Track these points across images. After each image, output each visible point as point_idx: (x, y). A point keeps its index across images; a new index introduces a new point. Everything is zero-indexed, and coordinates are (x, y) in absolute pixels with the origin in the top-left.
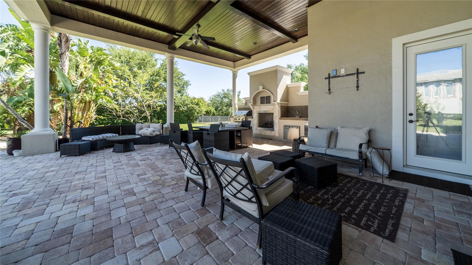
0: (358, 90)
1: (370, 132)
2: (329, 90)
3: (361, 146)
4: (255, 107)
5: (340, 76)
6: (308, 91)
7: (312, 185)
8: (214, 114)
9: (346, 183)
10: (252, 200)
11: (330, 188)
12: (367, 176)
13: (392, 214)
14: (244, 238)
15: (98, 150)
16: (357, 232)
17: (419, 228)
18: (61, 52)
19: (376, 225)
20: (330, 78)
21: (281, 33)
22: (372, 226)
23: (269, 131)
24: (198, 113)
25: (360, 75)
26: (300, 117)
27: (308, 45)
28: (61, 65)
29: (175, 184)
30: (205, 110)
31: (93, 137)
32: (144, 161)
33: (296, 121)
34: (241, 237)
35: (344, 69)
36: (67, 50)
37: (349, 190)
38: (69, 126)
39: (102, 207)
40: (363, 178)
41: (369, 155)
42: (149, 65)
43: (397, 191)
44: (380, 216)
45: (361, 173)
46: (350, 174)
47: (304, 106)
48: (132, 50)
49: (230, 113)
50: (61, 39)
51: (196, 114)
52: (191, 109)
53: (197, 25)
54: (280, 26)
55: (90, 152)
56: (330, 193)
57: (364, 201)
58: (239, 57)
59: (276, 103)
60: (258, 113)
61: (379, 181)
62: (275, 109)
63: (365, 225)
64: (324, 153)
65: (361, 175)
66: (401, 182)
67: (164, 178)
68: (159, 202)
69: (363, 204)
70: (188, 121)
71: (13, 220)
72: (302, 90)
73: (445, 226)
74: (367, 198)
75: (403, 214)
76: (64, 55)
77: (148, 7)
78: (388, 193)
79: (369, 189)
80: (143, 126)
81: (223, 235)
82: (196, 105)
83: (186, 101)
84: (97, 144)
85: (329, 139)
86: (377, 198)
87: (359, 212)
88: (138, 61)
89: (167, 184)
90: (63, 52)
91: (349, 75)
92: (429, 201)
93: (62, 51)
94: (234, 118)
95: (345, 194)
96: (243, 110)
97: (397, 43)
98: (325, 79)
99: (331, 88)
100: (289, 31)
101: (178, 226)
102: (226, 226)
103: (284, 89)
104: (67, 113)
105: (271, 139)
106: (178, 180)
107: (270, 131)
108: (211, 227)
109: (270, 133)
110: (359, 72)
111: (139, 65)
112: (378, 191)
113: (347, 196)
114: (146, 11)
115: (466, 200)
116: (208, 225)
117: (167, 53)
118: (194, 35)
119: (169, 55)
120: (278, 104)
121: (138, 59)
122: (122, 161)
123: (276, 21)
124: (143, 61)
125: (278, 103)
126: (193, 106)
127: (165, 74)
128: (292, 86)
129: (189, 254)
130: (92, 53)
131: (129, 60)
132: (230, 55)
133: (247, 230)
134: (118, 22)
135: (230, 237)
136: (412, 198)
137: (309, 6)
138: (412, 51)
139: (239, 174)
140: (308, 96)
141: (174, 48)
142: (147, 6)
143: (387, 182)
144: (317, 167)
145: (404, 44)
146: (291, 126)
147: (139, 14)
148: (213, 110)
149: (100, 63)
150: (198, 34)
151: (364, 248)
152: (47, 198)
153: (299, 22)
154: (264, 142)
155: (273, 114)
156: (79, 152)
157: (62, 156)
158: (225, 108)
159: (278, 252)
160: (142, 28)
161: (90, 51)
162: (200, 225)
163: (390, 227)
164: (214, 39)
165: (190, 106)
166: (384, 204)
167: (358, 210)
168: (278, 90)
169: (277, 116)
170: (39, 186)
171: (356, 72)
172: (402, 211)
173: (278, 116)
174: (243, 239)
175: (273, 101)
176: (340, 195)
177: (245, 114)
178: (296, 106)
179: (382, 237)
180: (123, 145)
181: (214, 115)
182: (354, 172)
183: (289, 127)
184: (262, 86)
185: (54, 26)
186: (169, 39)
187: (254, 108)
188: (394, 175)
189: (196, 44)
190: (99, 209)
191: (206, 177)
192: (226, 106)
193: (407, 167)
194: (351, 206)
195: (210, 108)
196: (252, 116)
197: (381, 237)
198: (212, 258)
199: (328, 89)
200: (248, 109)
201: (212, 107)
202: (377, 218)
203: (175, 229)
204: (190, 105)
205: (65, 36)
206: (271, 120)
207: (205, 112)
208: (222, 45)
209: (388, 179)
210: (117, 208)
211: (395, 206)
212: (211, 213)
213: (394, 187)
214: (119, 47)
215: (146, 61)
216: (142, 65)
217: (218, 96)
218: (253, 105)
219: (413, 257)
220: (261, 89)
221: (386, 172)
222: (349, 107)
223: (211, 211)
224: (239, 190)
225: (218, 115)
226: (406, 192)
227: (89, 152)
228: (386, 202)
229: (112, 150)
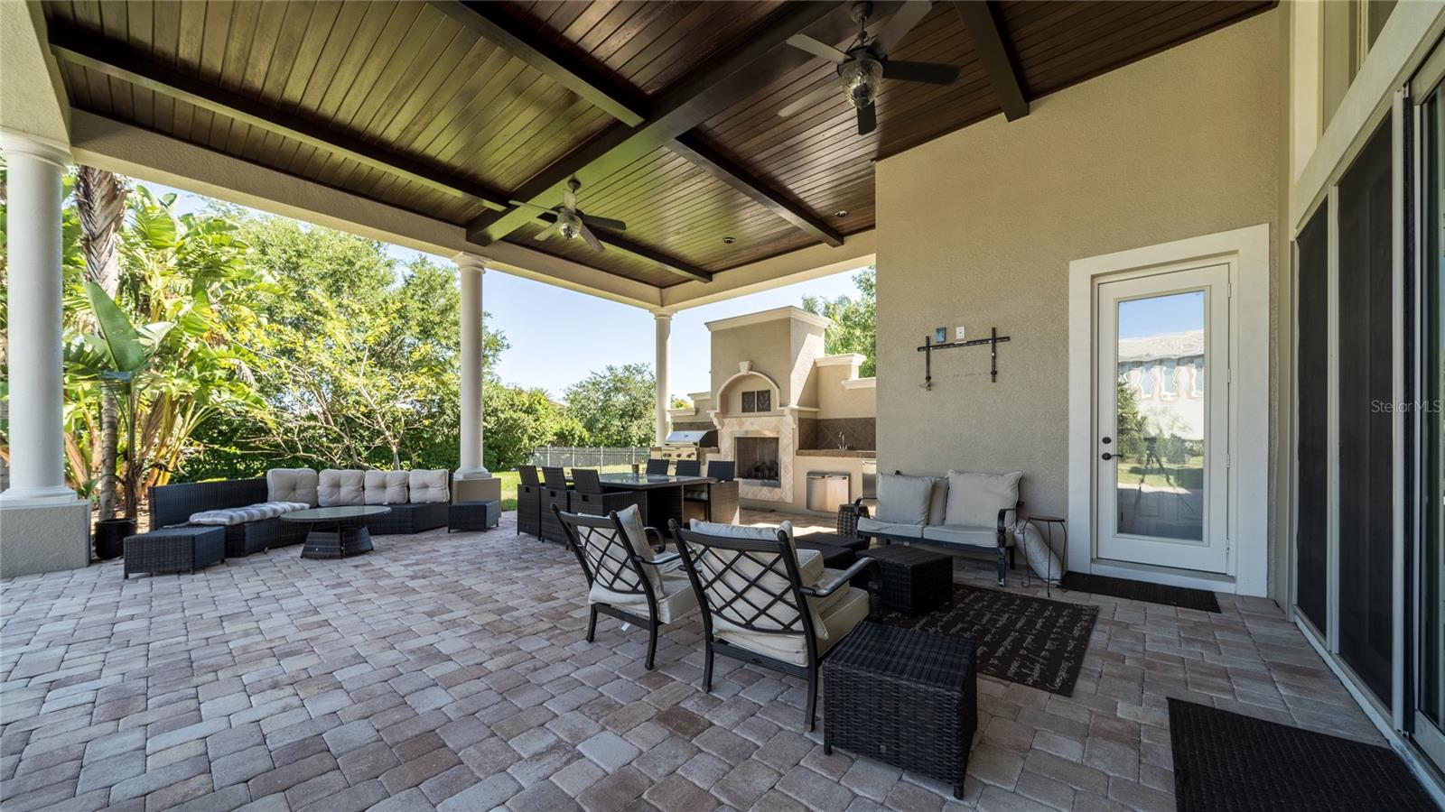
0: (994, 381)
1: (1021, 484)
2: (928, 378)
3: (1002, 515)
4: (726, 421)
5: (953, 345)
6: (875, 378)
7: (897, 610)
8: (583, 440)
9: (970, 601)
10: (792, 627)
11: (938, 614)
12: (1016, 586)
13: (1068, 652)
14: (771, 718)
15: (250, 553)
16: (1002, 687)
17: (1115, 671)
18: (90, 230)
19: (1036, 673)
20: (929, 347)
21: (802, 220)
22: (1029, 675)
23: (765, 488)
24: (531, 438)
25: (999, 345)
26: (850, 448)
27: (875, 255)
28: (90, 273)
29: (550, 628)
30: (556, 428)
31: (229, 512)
32: (424, 577)
33: (841, 458)
34: (764, 717)
35: (963, 328)
36: (113, 226)
37: (980, 614)
38: (121, 481)
39: (372, 692)
40: (1006, 590)
41: (1020, 536)
42: (367, 280)
43: (1077, 611)
44: (1044, 658)
45: (1003, 580)
46: (979, 584)
47: (860, 419)
48: (304, 227)
49: (634, 439)
50: (87, 186)
51: (526, 440)
52: (511, 426)
53: (569, 182)
54: (801, 201)
55: (223, 562)
56: (939, 624)
57: (1013, 634)
58: (680, 276)
59: (786, 410)
60: (735, 438)
61: (1042, 594)
62: (781, 426)
63: (1016, 674)
64: (919, 536)
65: (1002, 584)
66: (1085, 594)
67: (512, 617)
68: (527, 669)
69: (1010, 639)
70: (499, 463)
71: (118, 740)
72: (855, 375)
73: (1161, 664)
74: (1018, 627)
75: (1088, 651)
76: (101, 242)
77: (425, 119)
78: (1058, 617)
79: (1020, 612)
80: (388, 478)
81: (722, 718)
82: (524, 412)
83: (493, 401)
84: (244, 535)
85: (928, 503)
86: (1038, 626)
87: (1003, 653)
88: (328, 267)
89: (529, 630)
90: (97, 232)
91: (975, 342)
92: (1137, 625)
93: (94, 230)
94: (664, 452)
95: (972, 624)
96: (688, 429)
97: (1080, 272)
98: (919, 349)
99: (932, 374)
100: (823, 215)
101: (606, 712)
102: (723, 701)
103: (809, 371)
104: (114, 438)
105: (773, 511)
106: (553, 618)
107: (770, 488)
108: (688, 705)
109: (768, 495)
110: (997, 337)
111: (330, 281)
112: (1039, 614)
113: (976, 628)
114: (417, 128)
115: (1205, 620)
116: (679, 703)
117: (461, 253)
118: (563, 210)
119: (469, 259)
120: (791, 413)
121: (330, 260)
122: (351, 581)
123: (790, 187)
124: (345, 268)
125: (792, 410)
126: (515, 416)
127: (423, 313)
128: (830, 364)
129: (658, 756)
130: (187, 236)
131: (294, 259)
132: (653, 268)
133: (774, 703)
134: (312, 150)
135: (740, 719)
136: (1106, 623)
137: (878, 159)
138: (1110, 291)
139: (769, 568)
140: (875, 392)
141: (486, 241)
142: (423, 116)
143: (1057, 596)
144: (909, 565)
145: (1093, 277)
146: (826, 473)
147: (392, 134)
148: (579, 428)
149: (214, 272)
150: (577, 210)
151: (1017, 711)
152: (180, 684)
153: (849, 195)
154: (755, 518)
155: (776, 440)
156: (191, 560)
157: (131, 576)
158: (617, 422)
159: (862, 718)
160: (391, 174)
161: (182, 229)
162: (660, 705)
163: (1063, 674)
164: (622, 225)
165: (507, 415)
166: (1052, 636)
167: (1002, 649)
168: (793, 376)
169: (788, 446)
170: (121, 658)
171: (991, 337)
172: (1086, 645)
173: (791, 447)
174: (770, 720)
175: (778, 405)
176: (960, 625)
177: (697, 440)
178: (840, 420)
179: (1050, 692)
180: (337, 535)
181: (583, 446)
182: (988, 580)
183: (823, 475)
184: (748, 362)
185: (84, 148)
186: (473, 212)
187: (723, 425)
188: (1072, 580)
189: (569, 236)
190: (367, 697)
191: (658, 595)
192: (622, 416)
193: (1099, 563)
194: (985, 644)
195: (570, 424)
196: (717, 446)
197: (1046, 690)
198: (714, 756)
199: (925, 375)
200: (706, 425)
201: (576, 420)
202: (1038, 662)
203: (602, 716)
204: (506, 413)
205: (105, 178)
206: (772, 458)
207: (555, 434)
208: (633, 239)
209: (1059, 590)
210: (416, 691)
211: (1073, 638)
212: (674, 680)
213: (1072, 605)
214: (254, 213)
215: (357, 267)
216: (341, 279)
217: (594, 384)
218: (721, 416)
219: (1102, 716)
220: (744, 368)
221: (1056, 574)
222: (974, 422)
223: (673, 677)
224: (762, 608)
225: (597, 445)
226: (1095, 611)
227: (219, 562)
228: (1056, 633)
229: (298, 551)
